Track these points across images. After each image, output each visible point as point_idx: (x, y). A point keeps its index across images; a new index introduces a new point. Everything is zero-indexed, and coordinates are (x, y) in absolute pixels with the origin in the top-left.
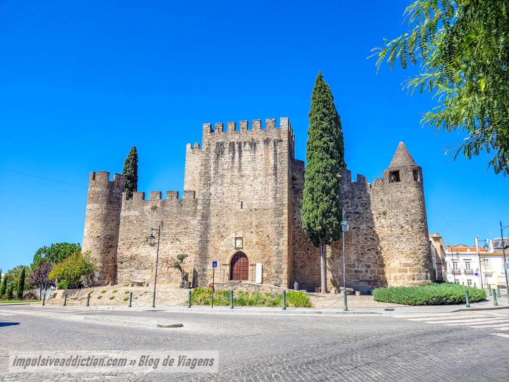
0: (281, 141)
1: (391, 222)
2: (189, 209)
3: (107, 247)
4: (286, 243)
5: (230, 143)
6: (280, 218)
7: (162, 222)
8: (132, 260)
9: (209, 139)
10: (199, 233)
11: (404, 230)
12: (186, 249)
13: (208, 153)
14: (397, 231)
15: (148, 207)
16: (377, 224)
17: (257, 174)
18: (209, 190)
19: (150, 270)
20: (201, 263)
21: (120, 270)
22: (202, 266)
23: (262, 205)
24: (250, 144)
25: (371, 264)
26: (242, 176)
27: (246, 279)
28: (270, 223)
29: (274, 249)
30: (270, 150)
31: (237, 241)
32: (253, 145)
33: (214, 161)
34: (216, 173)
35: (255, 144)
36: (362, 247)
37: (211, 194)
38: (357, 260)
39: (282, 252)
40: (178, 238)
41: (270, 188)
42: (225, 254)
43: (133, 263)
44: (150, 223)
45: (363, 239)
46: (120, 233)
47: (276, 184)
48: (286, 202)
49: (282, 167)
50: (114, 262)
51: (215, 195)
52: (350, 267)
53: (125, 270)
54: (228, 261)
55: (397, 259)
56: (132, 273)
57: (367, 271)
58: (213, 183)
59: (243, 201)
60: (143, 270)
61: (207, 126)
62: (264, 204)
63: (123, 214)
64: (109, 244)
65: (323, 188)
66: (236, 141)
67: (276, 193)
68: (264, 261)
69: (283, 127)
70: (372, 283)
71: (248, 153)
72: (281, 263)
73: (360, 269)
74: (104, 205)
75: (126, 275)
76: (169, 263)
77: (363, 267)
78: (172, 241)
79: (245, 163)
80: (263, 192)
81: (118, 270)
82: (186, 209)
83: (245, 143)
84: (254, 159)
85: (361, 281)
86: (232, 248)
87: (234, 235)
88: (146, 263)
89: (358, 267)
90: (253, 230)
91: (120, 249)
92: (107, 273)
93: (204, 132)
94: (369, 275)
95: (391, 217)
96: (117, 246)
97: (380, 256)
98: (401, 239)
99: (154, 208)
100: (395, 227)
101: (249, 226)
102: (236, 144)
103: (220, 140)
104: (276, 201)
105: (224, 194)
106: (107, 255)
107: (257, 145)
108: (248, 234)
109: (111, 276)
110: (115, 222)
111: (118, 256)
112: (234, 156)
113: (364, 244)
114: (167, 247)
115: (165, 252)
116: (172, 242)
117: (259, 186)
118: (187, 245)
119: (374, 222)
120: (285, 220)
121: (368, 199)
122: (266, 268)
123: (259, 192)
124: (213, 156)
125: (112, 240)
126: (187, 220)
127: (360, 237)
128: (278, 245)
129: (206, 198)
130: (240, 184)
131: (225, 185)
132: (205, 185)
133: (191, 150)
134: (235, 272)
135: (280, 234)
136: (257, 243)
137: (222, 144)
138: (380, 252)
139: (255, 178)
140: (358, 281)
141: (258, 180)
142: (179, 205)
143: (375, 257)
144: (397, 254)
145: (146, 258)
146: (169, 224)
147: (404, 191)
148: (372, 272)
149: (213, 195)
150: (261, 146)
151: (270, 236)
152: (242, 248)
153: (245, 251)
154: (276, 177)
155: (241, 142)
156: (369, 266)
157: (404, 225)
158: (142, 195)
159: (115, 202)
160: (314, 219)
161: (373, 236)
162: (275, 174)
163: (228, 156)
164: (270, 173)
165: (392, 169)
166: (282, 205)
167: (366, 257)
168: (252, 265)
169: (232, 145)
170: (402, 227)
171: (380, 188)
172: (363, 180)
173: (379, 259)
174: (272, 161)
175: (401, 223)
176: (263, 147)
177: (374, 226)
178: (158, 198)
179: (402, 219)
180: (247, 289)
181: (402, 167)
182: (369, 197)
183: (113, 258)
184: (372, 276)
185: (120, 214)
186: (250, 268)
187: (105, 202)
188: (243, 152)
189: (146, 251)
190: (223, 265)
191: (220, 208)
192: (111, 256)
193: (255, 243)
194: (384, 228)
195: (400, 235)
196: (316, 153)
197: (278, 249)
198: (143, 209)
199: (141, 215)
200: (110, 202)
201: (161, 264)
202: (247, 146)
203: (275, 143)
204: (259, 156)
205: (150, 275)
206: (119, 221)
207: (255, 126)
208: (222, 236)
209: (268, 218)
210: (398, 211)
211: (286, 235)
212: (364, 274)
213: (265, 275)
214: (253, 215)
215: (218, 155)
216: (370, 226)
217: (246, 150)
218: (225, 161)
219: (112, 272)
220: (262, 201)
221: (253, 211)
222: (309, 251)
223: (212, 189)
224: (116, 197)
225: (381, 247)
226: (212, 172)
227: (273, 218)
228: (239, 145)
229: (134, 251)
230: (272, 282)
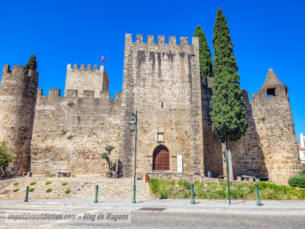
0: (194, 55)
1: (271, 126)
2: (105, 107)
3: (21, 138)
4: (202, 139)
5: (151, 53)
6: (195, 118)
7: (78, 117)
8: (48, 151)
9: (131, 47)
10: (123, 128)
11: (284, 132)
12: (103, 142)
13: (130, 58)
14: (278, 132)
15: (65, 103)
16: (258, 127)
17: (174, 80)
18: (132, 91)
19: (67, 161)
20: (126, 154)
21: (34, 161)
22: (126, 157)
23: (180, 106)
24: (168, 55)
25: (256, 157)
26: (161, 81)
27: (168, 168)
28: (188, 121)
29: (191, 143)
30: (185, 61)
31: (159, 136)
32: (171, 56)
33: (137, 66)
34: (139, 76)
35: (172, 56)
36: (248, 144)
37: (134, 94)
38: (246, 154)
39: (198, 146)
40: (95, 132)
41: (186, 92)
42: (148, 147)
43: (48, 155)
44: (66, 118)
45: (249, 138)
46: (35, 126)
47: (192, 90)
48: (200, 105)
49: (196, 76)
50: (27, 153)
51: (138, 95)
52: (240, 159)
53: (40, 161)
54: (151, 153)
55: (280, 153)
56: (48, 164)
57: (252, 162)
58: (135, 84)
59: (163, 101)
60: (59, 161)
61: (129, 36)
62: (182, 105)
63: (37, 108)
64: (24, 135)
65: (235, 95)
66: (156, 51)
67: (192, 97)
68: (183, 153)
69: (195, 45)
70: (257, 172)
71: (166, 63)
72: (198, 155)
73: (247, 161)
74: (20, 98)
75: (41, 166)
76: (86, 154)
77: (249, 159)
78: (89, 134)
79: (164, 70)
80: (181, 96)
81: (32, 160)
82: (102, 107)
83: (163, 54)
84: (172, 68)
85: (249, 170)
86: (155, 142)
87: (156, 130)
88: (62, 154)
89: (246, 159)
90: (173, 127)
91: (34, 140)
92: (21, 163)
93: (126, 40)
94: (254, 165)
95: (271, 122)
96: (31, 138)
97: (261, 151)
98: (282, 139)
99: (71, 105)
100: (276, 129)
101: (169, 123)
102: (155, 54)
103: (141, 49)
104: (191, 104)
105: (146, 95)
106: (21, 146)
107: (174, 56)
108: (168, 130)
109: (24, 167)
110: (29, 115)
111: (32, 147)
112: (154, 64)
113: (249, 142)
114: (84, 140)
115: (82, 145)
116: (89, 136)
117: (177, 90)
118: (104, 139)
119: (256, 126)
120: (200, 120)
121: (250, 108)
122: (186, 159)
123: (177, 95)
124: (135, 62)
125: (26, 132)
126: (104, 116)
127: (247, 136)
128: (195, 140)
129: (130, 97)
130: (160, 87)
131: (147, 87)
132: (129, 86)
133: (71, 69)
134: (157, 163)
135: (196, 131)
136: (177, 138)
137: (143, 52)
138: (261, 148)
139: (174, 83)
140: (247, 170)
141: (176, 85)
142: (96, 103)
143: (258, 152)
144: (279, 150)
145: (62, 150)
146: (86, 120)
147: (281, 103)
148: (256, 163)
149: (136, 95)
150: (177, 58)
151: (188, 132)
152: (164, 142)
153: (166, 144)
154: (191, 84)
155: (160, 53)
156: (254, 159)
157: (283, 128)
158: (58, 92)
159: (30, 96)
160: (230, 119)
161: (256, 135)
162: (190, 82)
163: (149, 63)
164: (186, 80)
165: (270, 87)
166: (197, 107)
167: (252, 151)
168: (173, 157)
169: (152, 54)
170: (282, 130)
171: (258, 100)
172: (246, 94)
173: (260, 154)
174: (187, 71)
175: (281, 126)
176: (179, 59)
177: (255, 129)
178: (75, 96)
179: (281, 124)
180: (181, 178)
181: (278, 86)
182: (251, 107)
183: (26, 149)
184: (257, 166)
185: (34, 108)
186: (171, 159)
187: (20, 95)
188: (162, 61)
189: (62, 143)
190: (147, 156)
191: (142, 107)
192: (24, 147)
193: (175, 138)
194: (263, 130)
195: (281, 136)
196: (226, 67)
197: (195, 143)
198: (59, 105)
199: (57, 110)
200: (25, 95)
201: (78, 155)
202: (166, 56)
203: (189, 57)
204: (176, 66)
205: (66, 166)
206: (34, 114)
207: (172, 41)
208: (146, 131)
209: (186, 117)
210: (278, 117)
211: (201, 132)
212: (251, 165)
213: (185, 166)
214: (173, 115)
215: (140, 61)
216: (253, 128)
217: (165, 60)
218: (147, 67)
219: (25, 163)
220: (180, 103)
221: (173, 110)
222: (209, 146)
223: (135, 90)
224: (31, 92)
225: (261, 145)
226: (135, 75)
227: (190, 117)
228: (158, 55)
229: (49, 143)
230: (191, 171)
